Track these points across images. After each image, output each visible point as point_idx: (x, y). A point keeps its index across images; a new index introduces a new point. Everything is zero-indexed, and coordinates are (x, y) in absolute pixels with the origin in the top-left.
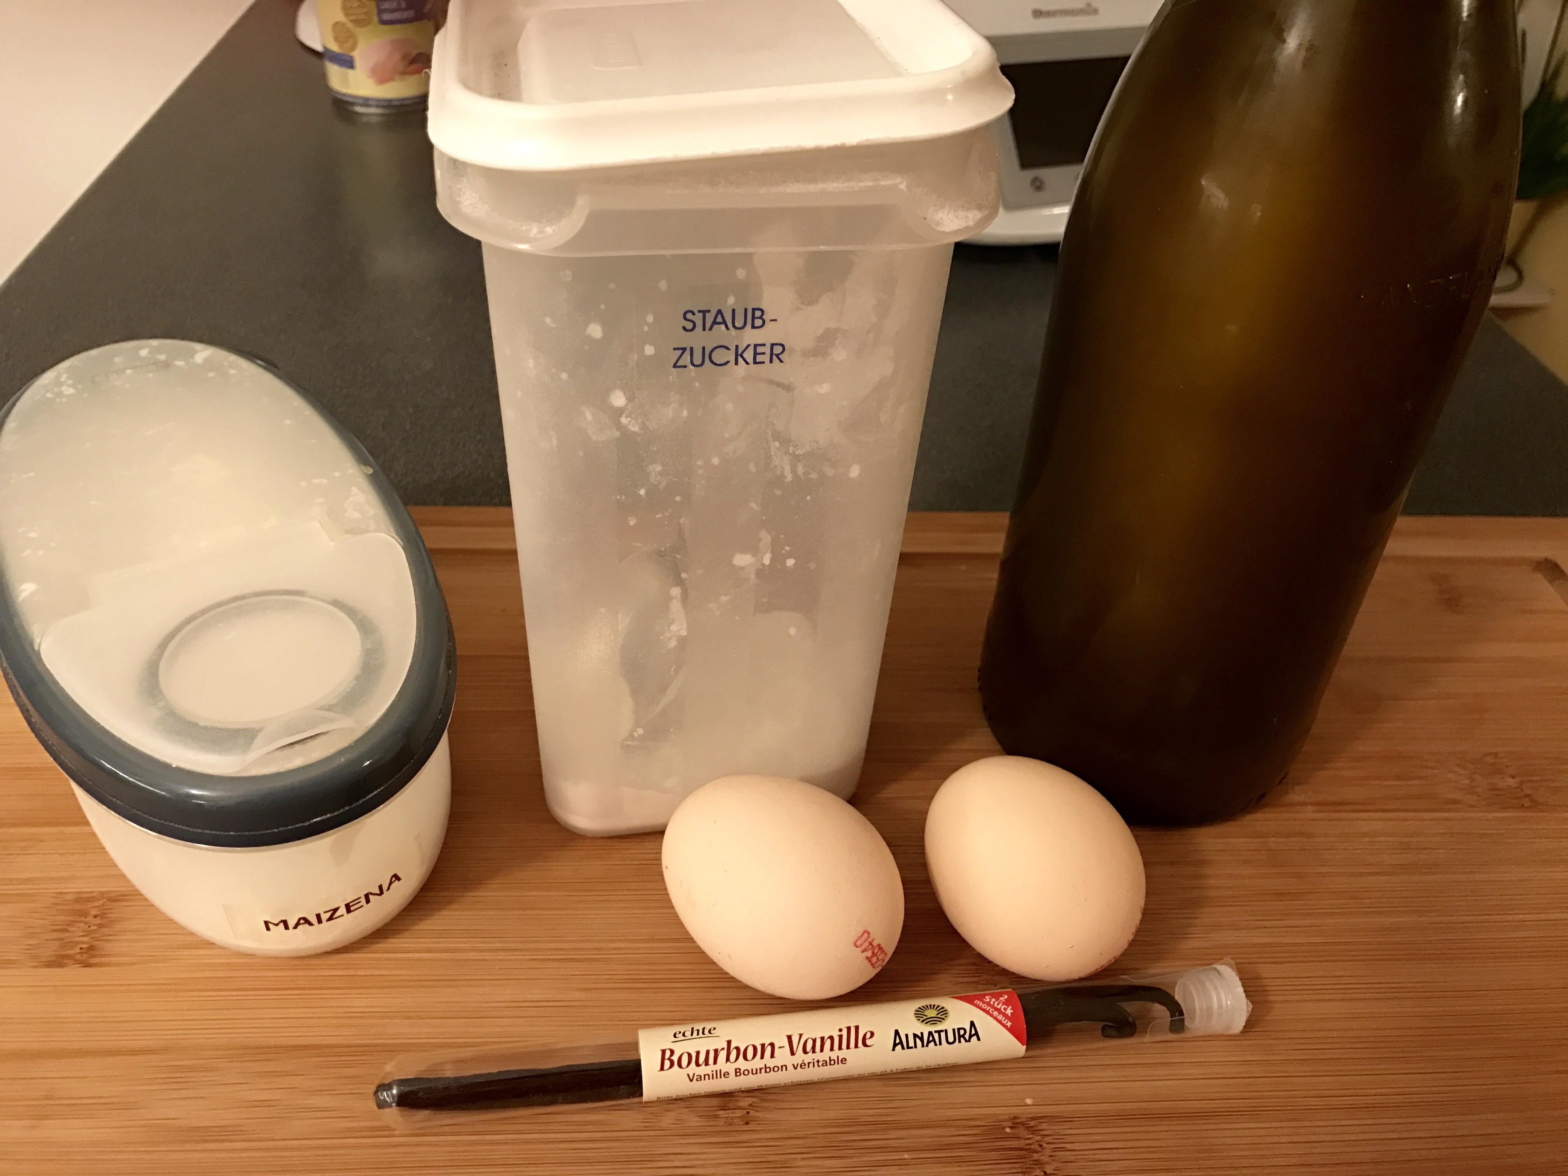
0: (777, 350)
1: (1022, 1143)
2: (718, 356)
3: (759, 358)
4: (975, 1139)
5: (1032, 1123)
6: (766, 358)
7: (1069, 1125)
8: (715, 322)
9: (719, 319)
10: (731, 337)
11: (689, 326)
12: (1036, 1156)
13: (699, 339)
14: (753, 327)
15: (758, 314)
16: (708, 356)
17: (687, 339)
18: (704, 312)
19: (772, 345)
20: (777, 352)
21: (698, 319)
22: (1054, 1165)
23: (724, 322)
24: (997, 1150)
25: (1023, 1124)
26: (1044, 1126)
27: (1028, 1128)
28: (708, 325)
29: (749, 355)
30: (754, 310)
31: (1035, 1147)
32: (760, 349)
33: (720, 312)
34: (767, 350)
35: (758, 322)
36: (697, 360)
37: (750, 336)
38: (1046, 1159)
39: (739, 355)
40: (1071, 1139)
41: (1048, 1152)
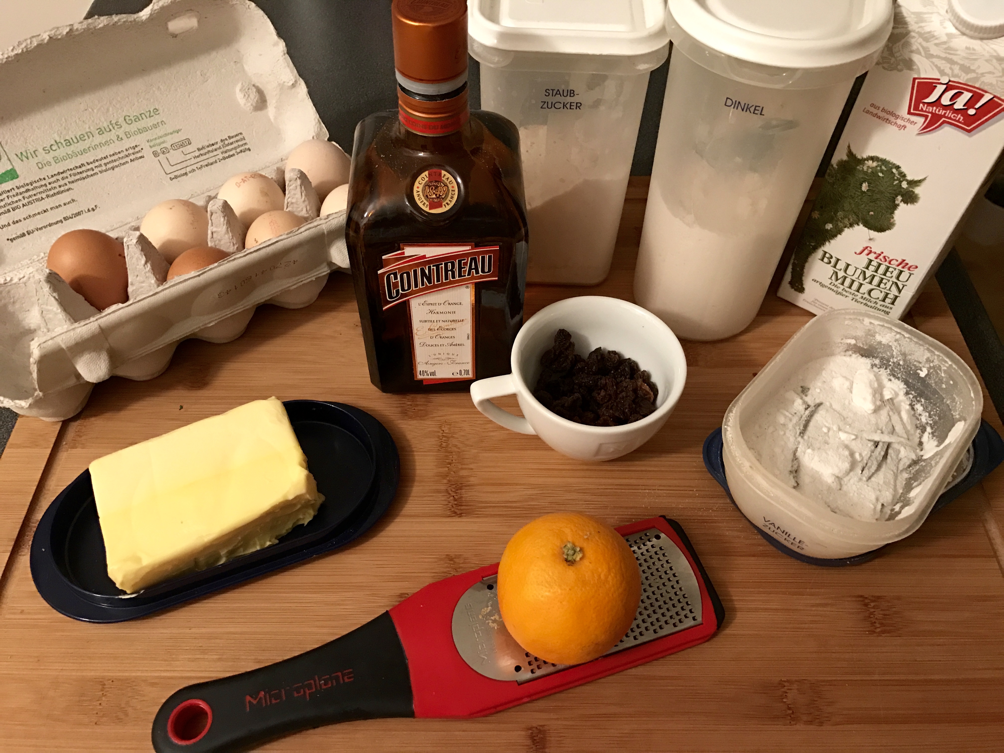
0: (579, 105)
2: (557, 105)
3: (572, 107)
4: (478, 510)
6: (574, 107)
8: (556, 94)
9: (558, 93)
10: (562, 99)
11: (547, 94)
12: (456, 502)
13: (550, 99)
14: (570, 96)
15: (572, 92)
16: (553, 105)
17: (546, 99)
18: (553, 90)
19: (577, 103)
20: (579, 106)
21: (551, 92)
23: (560, 94)
24: (470, 505)
28: (554, 94)
29: (568, 106)
30: (571, 90)
31: (454, 506)
32: (572, 104)
33: (558, 90)
34: (575, 104)
35: (572, 95)
36: (550, 106)
37: (569, 99)
39: (564, 106)
40: (438, 508)
41: (450, 504)
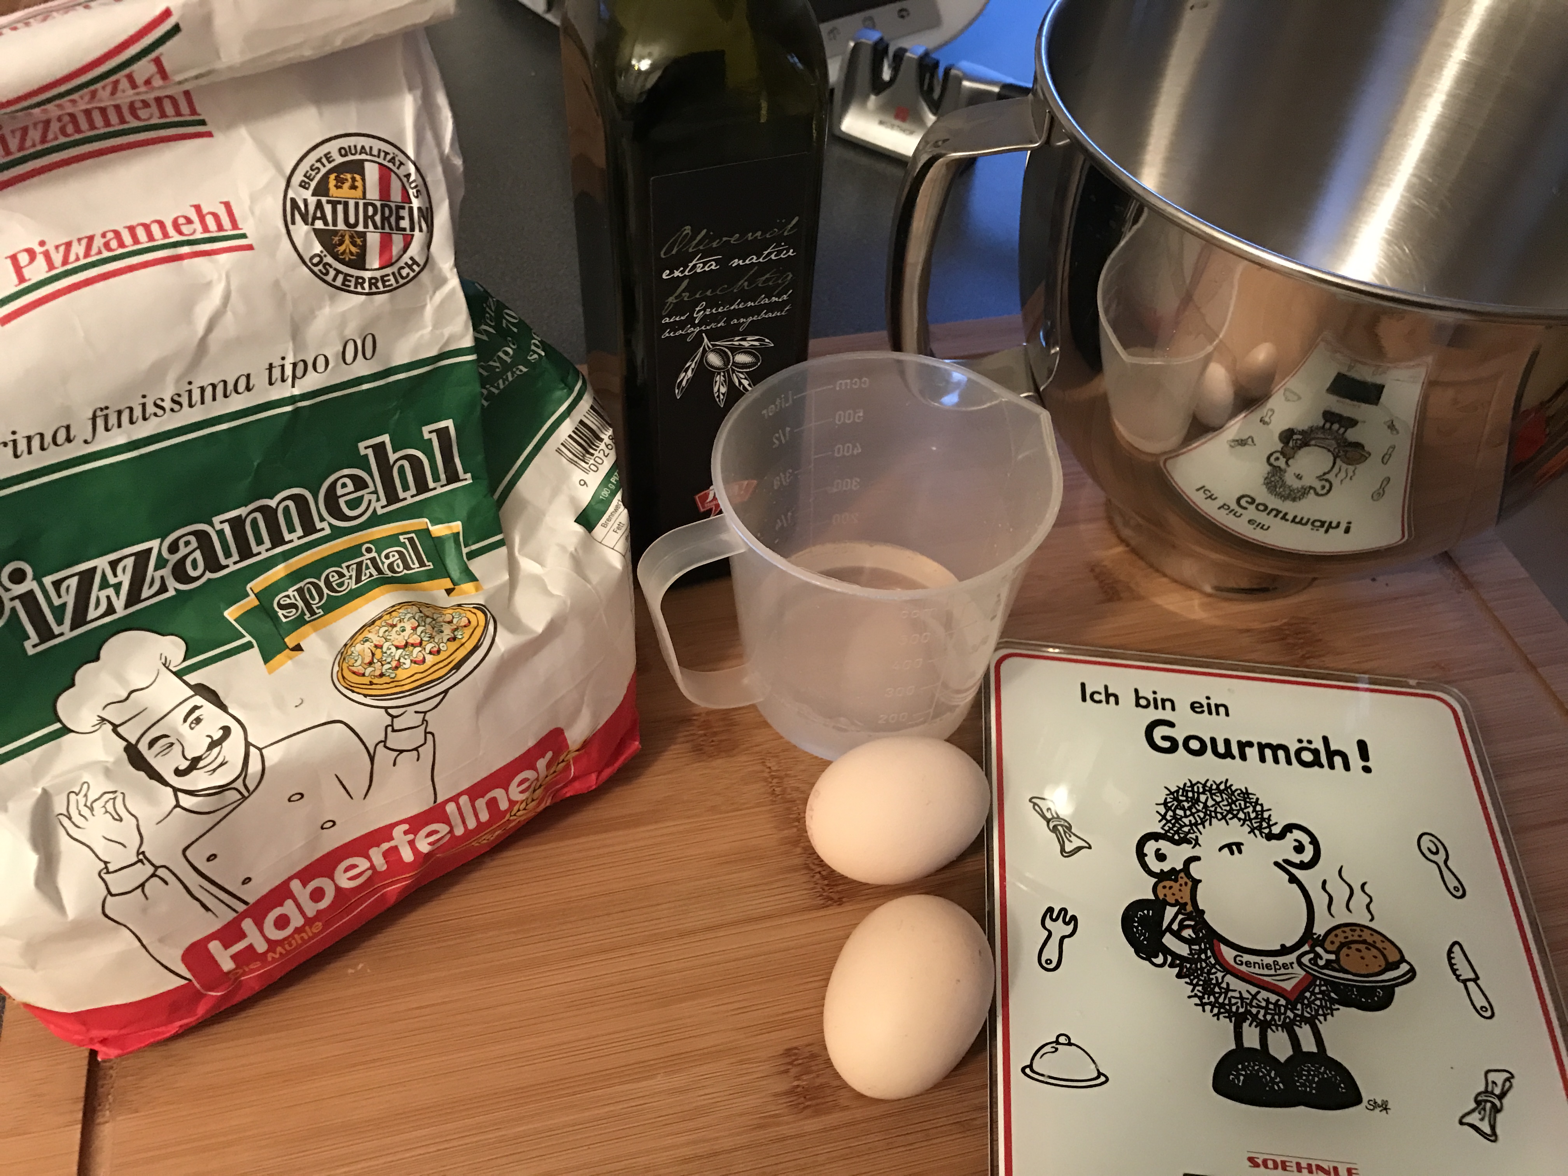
1: (836, 889)
5: (830, 902)
7: (805, 906)
22: (814, 879)
25: (836, 902)
26: (822, 902)
27: (832, 899)
38: (820, 882)
